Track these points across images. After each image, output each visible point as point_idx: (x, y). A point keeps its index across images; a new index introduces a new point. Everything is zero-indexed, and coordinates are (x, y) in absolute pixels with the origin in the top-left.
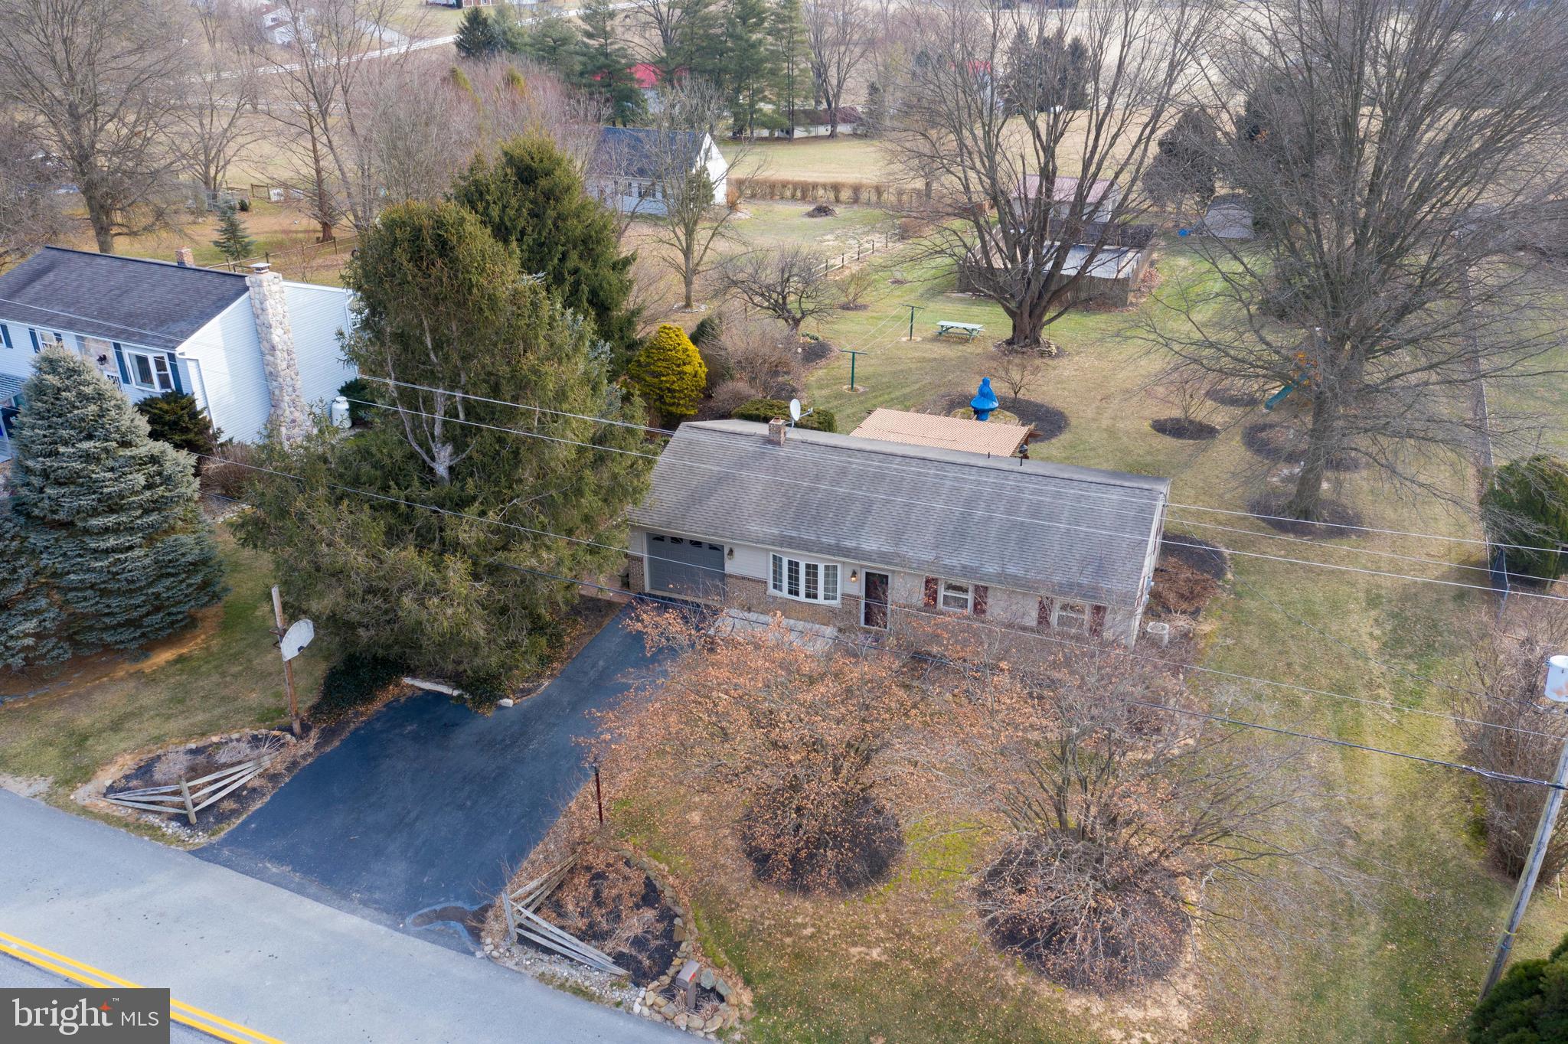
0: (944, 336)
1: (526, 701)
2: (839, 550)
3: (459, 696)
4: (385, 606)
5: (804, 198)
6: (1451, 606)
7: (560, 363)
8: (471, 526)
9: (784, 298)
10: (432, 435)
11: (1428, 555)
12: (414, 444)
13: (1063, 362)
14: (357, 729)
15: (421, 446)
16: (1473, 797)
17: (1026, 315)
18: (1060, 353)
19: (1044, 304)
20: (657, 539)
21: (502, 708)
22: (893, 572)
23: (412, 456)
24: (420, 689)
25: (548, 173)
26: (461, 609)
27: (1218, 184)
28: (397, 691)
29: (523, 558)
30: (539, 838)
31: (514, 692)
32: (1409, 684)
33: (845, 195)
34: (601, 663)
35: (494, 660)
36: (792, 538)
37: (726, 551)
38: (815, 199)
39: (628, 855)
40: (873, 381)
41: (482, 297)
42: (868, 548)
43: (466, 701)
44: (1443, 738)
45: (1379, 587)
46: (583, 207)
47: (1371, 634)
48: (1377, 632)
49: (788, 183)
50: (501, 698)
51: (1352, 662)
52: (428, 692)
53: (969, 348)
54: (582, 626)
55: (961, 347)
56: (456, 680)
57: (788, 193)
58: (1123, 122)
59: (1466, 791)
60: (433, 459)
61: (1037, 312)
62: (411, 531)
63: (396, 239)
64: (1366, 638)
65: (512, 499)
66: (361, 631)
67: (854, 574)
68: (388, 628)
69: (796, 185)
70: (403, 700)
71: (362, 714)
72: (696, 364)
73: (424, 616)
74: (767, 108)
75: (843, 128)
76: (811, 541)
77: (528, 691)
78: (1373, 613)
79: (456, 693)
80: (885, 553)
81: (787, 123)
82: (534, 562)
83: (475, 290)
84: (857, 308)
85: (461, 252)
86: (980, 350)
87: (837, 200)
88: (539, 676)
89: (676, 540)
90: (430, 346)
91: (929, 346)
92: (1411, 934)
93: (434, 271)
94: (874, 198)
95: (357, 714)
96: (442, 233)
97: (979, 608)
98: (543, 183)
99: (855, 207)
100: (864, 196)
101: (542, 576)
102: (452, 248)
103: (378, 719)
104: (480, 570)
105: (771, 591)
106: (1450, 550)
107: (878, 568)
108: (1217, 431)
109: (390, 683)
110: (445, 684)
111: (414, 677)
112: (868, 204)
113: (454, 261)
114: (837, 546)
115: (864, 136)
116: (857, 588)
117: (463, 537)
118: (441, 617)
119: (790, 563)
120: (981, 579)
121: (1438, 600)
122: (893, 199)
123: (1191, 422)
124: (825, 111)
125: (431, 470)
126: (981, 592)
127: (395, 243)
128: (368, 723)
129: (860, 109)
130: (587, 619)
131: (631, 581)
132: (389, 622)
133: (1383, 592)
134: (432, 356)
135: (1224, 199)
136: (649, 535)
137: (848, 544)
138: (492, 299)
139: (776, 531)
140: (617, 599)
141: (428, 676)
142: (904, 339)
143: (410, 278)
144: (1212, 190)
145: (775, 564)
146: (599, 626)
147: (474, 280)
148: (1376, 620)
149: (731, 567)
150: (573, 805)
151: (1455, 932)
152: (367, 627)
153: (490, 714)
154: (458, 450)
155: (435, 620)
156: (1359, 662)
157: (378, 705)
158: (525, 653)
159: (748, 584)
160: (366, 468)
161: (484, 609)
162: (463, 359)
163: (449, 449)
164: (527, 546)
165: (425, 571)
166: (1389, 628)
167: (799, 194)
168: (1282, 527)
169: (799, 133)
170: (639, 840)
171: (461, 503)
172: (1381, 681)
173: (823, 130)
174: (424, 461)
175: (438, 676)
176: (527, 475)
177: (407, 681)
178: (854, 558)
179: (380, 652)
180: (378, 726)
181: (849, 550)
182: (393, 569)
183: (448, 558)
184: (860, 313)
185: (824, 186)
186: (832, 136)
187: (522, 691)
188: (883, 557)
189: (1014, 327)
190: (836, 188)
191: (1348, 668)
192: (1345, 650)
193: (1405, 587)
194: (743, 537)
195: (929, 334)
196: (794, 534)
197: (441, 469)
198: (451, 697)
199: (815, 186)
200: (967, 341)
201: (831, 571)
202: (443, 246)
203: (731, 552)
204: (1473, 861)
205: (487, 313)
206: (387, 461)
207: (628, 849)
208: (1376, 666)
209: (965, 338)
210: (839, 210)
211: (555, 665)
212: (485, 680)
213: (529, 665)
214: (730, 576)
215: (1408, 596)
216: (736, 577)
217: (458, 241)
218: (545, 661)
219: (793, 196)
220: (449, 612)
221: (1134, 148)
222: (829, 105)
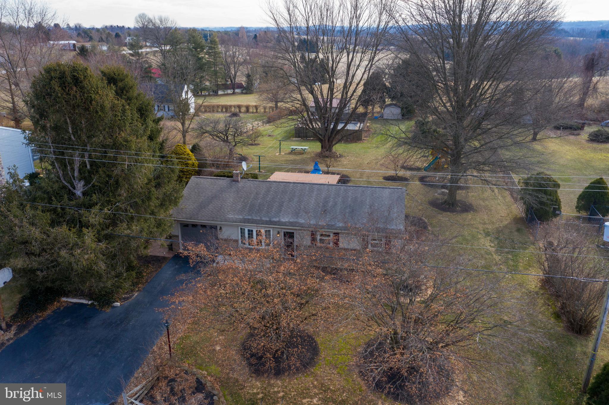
0: (293, 152)
1: (126, 303)
2: (271, 222)
3: (92, 304)
4: (51, 259)
5: (226, 111)
6: (516, 233)
7: (137, 138)
8: (96, 215)
9: (227, 137)
10: (73, 176)
11: (501, 216)
12: (64, 182)
13: (343, 159)
14: (38, 324)
15: (68, 182)
16: (550, 304)
17: (327, 141)
18: (341, 156)
19: (333, 136)
20: (185, 226)
21: (114, 307)
22: (296, 230)
23: (64, 187)
24: (71, 302)
25: (122, 80)
26: (92, 255)
27: (387, 100)
28: (58, 304)
29: (123, 230)
30: (139, 365)
31: (120, 299)
32: (511, 263)
33: (243, 109)
34: (163, 283)
35: (109, 284)
36: (249, 219)
37: (218, 228)
38: (231, 112)
39: (186, 368)
40: (267, 169)
41: (97, 105)
42: (284, 221)
43: (95, 306)
44: (531, 282)
45: (487, 229)
46: (139, 95)
47: (490, 246)
48: (492, 245)
49: (220, 105)
50: (114, 302)
51: (487, 256)
52: (75, 304)
53: (305, 156)
54: (151, 268)
55: (301, 156)
56: (90, 296)
57: (220, 110)
58: (361, 60)
59: (547, 301)
60: (74, 188)
61: (331, 139)
62: (65, 221)
63: (52, 77)
64: (489, 247)
65: (116, 203)
66: (39, 273)
67: (278, 232)
68: (53, 270)
69: (223, 107)
70: (62, 308)
71: (40, 317)
72: (193, 159)
73: (72, 260)
74: (207, 83)
75: (237, 91)
76: (258, 220)
77: (128, 298)
78: (489, 238)
79: (90, 302)
80: (292, 222)
81: (215, 89)
82: (128, 232)
83: (93, 102)
84: (256, 145)
85: (85, 83)
86: (309, 156)
87: (240, 112)
88: (132, 291)
89: (194, 226)
90: (71, 132)
91: (288, 156)
92: (546, 361)
93: (72, 92)
94: (255, 111)
95: (37, 317)
96: (75, 74)
97: (336, 243)
98: (120, 84)
99: (248, 114)
100: (251, 110)
101: (133, 238)
102: (81, 82)
103: (49, 319)
104: (101, 237)
105: (241, 245)
106: (508, 214)
107: (289, 229)
108: (409, 179)
109: (55, 301)
110: (84, 299)
111: (68, 297)
112: (253, 113)
113: (82, 88)
114: (270, 221)
115: (246, 93)
116: (280, 239)
117: (92, 220)
118: (82, 260)
119: (249, 230)
120: (336, 229)
121: (511, 232)
122: (262, 110)
123: (398, 177)
124: (230, 84)
125: (74, 194)
126: (336, 236)
127: (51, 79)
128: (44, 320)
129: (244, 83)
130: (153, 264)
131: (174, 247)
132: (53, 267)
133: (490, 230)
134: (72, 137)
135: (390, 105)
136: (181, 224)
137: (275, 219)
138: (103, 108)
139: (241, 217)
140: (167, 256)
141: (75, 296)
142: (277, 154)
143: (60, 95)
144: (384, 101)
145: (241, 232)
146: (160, 267)
147: (93, 97)
148: (491, 241)
149: (221, 235)
150: (155, 348)
151: (562, 358)
152: (42, 271)
153: (109, 310)
154: (87, 183)
155: (78, 261)
156: (489, 256)
157: (49, 312)
158: (125, 279)
159: (229, 242)
160: (39, 193)
161: (104, 255)
162: (88, 137)
163: (82, 183)
164: (125, 225)
165: (73, 237)
166: (496, 243)
167: (224, 110)
168: (444, 210)
169: (220, 92)
170: (191, 361)
171: (89, 207)
172: (500, 262)
173: (230, 91)
174: (70, 190)
175: (80, 296)
176: (123, 192)
177: (64, 299)
178: (278, 225)
179: (49, 284)
180: (49, 321)
181: (275, 222)
182: (55, 239)
183: (85, 230)
184: (259, 146)
185: (234, 106)
186: (234, 93)
187: (124, 298)
188: (292, 224)
189: (322, 147)
190: (239, 107)
191: (486, 259)
192: (483, 252)
193: (497, 228)
194: (226, 220)
195: (287, 152)
196: (250, 217)
197: (79, 192)
198: (88, 305)
199: (231, 106)
200: (303, 153)
201: (268, 232)
202: (76, 81)
203: (221, 228)
204: (559, 329)
205: (100, 113)
206: (50, 189)
207: (186, 366)
208: (497, 258)
209: (302, 152)
210: (241, 115)
211: (140, 286)
212: (105, 295)
213: (127, 285)
214: (221, 239)
215: (499, 231)
216: (223, 239)
217: (84, 79)
218: (135, 284)
219: (222, 111)
220: (86, 257)
221: (363, 74)
222: (232, 81)
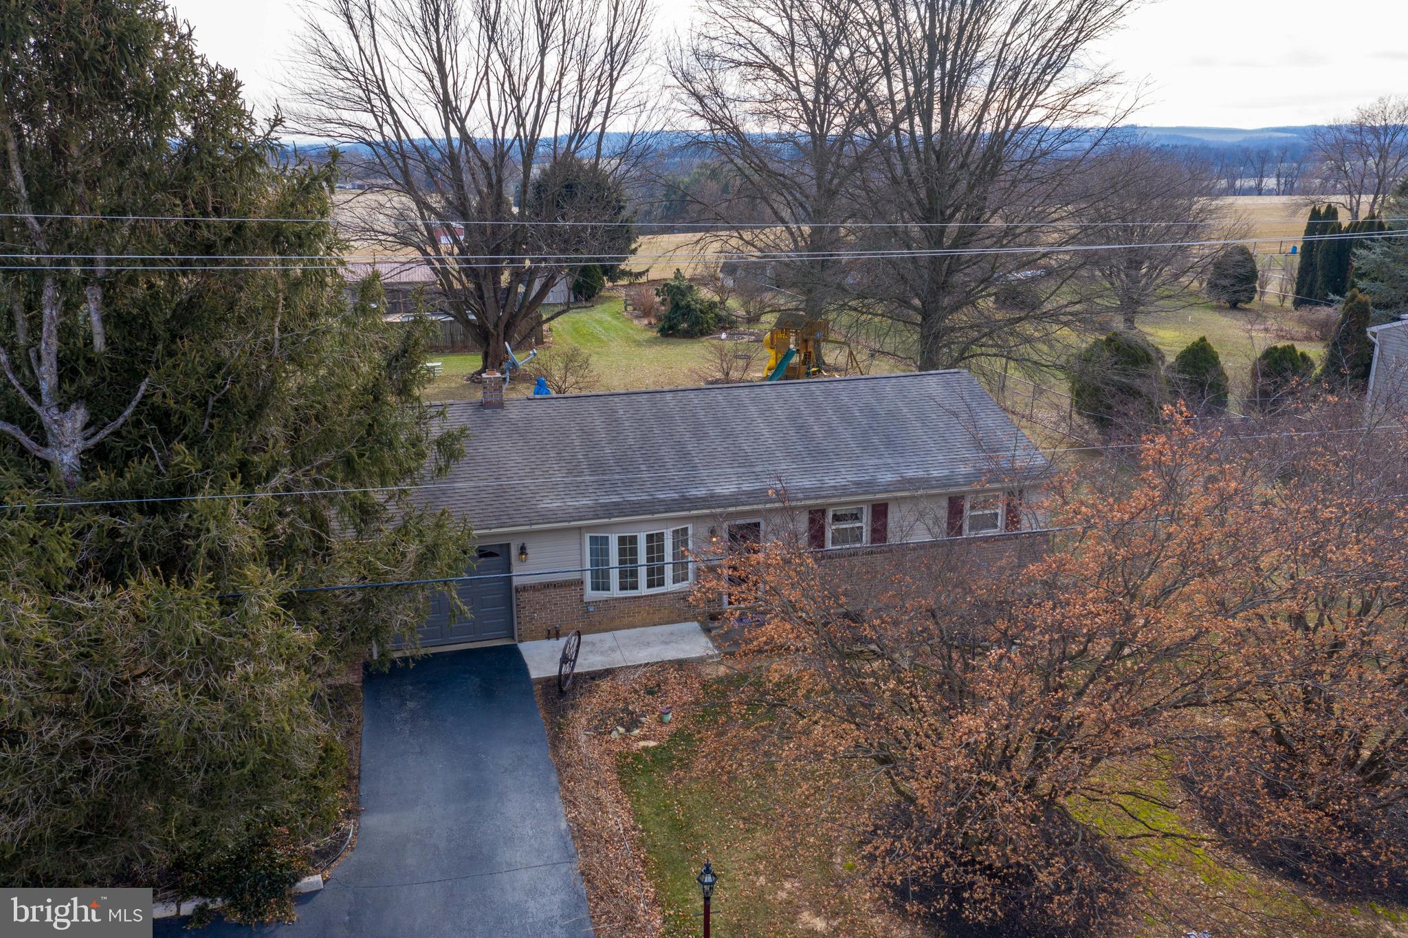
2: (691, 503)
22: (765, 513)
36: (616, 504)
37: (514, 551)
42: (726, 492)
50: (296, 878)
60: (43, 440)
67: (713, 532)
77: (334, 851)
79: (187, 909)
80: (751, 492)
97: (879, 533)
105: (590, 594)
114: (685, 498)
119: (622, 539)
120: (878, 493)
126: (880, 511)
137: (696, 493)
139: (587, 502)
145: (596, 549)
149: (523, 573)
159: (552, 592)
163: (79, 414)
181: (704, 499)
187: (322, 854)
188: (753, 497)
189: (486, 356)
194: (545, 518)
197: (67, 456)
198: (183, 919)
201: (681, 537)
203: (523, 550)
214: (525, 588)
216: (534, 588)
